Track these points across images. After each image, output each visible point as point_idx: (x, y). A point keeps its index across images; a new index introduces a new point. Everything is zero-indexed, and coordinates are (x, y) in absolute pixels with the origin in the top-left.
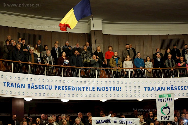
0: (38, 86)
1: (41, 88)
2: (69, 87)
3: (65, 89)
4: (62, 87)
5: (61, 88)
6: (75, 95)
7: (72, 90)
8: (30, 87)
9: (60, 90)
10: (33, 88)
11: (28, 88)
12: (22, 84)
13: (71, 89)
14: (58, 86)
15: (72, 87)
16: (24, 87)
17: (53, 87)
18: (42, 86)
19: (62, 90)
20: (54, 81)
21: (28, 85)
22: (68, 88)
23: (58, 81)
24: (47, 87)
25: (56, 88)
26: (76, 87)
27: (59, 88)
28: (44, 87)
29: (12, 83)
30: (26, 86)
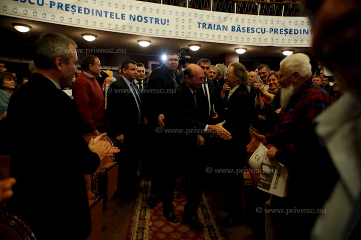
0: (246, 29)
1: (251, 31)
2: (290, 30)
3: (284, 32)
4: (281, 29)
5: (279, 32)
6: (299, 40)
7: (295, 33)
8: (235, 30)
9: (278, 33)
10: (239, 32)
11: (232, 31)
12: (223, 26)
13: (293, 32)
14: (275, 29)
15: (295, 30)
16: (226, 30)
17: (268, 29)
18: (252, 29)
19: (280, 33)
20: (269, 22)
21: (232, 27)
22: (288, 31)
23: (275, 22)
24: (258, 30)
25: (272, 31)
26: (301, 30)
27: (276, 31)
28: (255, 30)
29: (210, 25)
30: (230, 29)
